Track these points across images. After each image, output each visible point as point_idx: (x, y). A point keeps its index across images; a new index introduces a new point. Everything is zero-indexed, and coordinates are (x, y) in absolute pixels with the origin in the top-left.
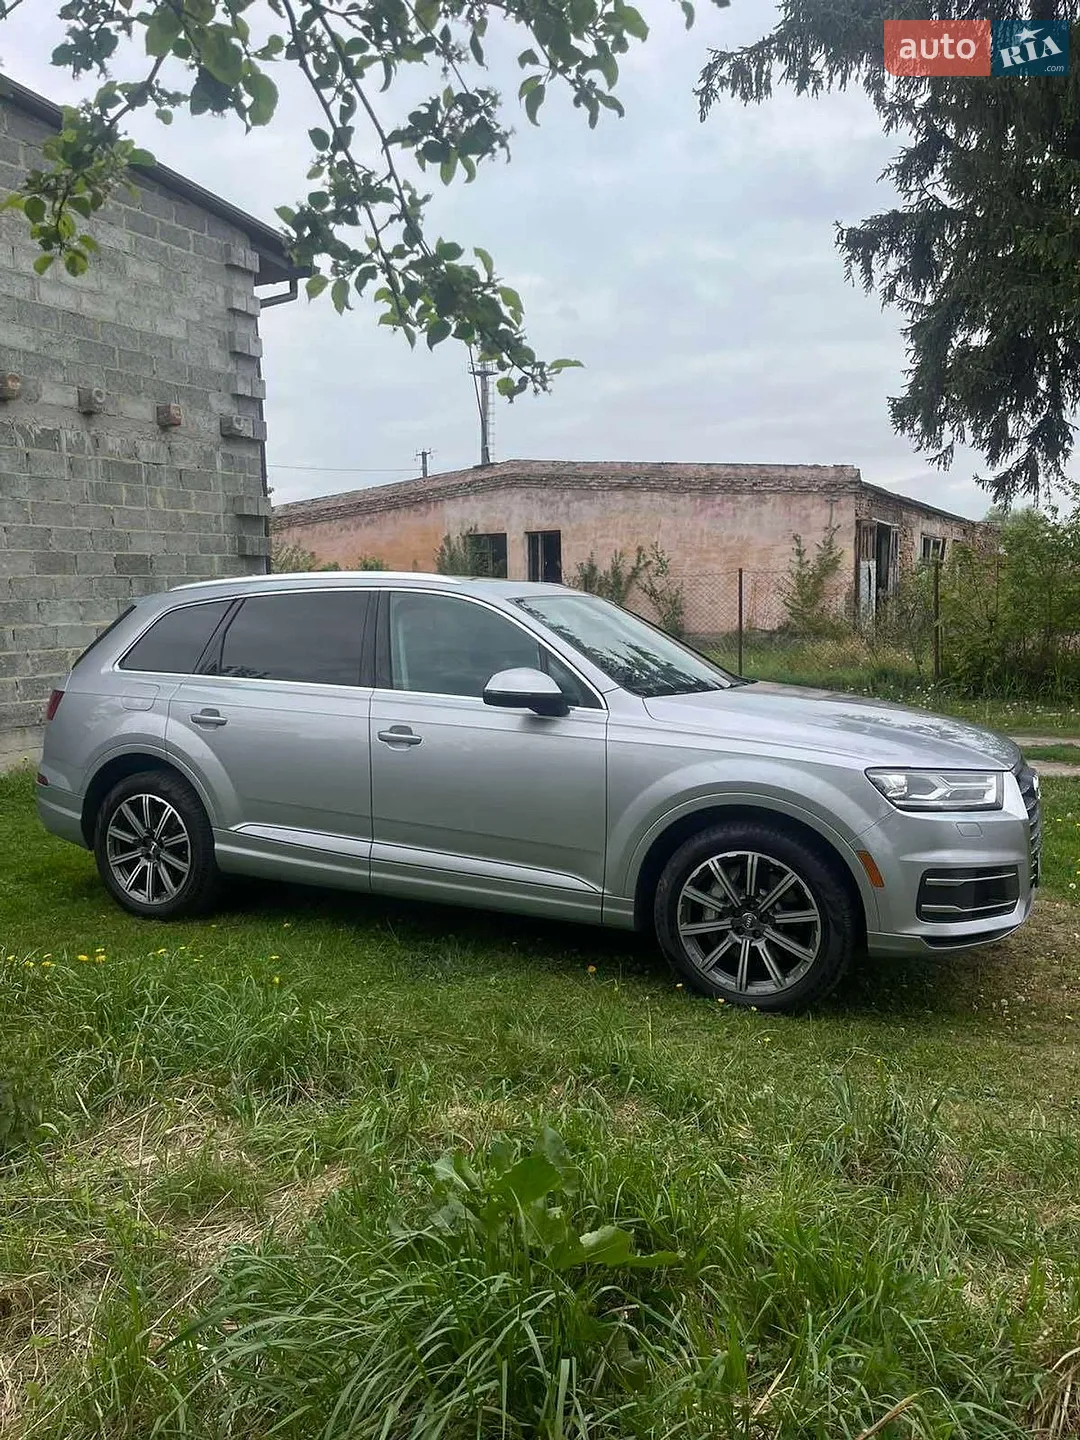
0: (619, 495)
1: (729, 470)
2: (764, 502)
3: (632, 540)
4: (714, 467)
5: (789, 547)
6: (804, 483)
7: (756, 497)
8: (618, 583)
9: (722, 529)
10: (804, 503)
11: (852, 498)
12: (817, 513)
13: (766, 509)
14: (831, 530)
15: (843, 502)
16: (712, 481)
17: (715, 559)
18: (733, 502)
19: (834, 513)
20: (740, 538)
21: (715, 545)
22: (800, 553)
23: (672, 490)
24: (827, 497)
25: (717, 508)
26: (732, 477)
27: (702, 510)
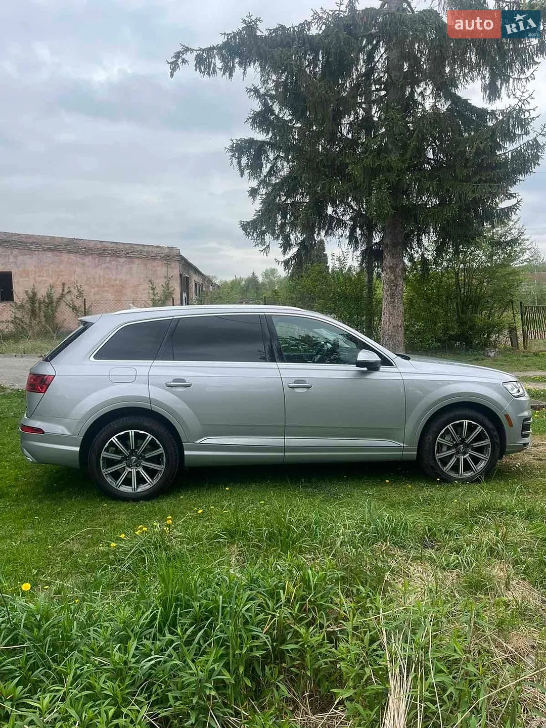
0: (49, 254)
1: (113, 245)
2: (133, 262)
3: (58, 278)
4: (104, 243)
5: (147, 286)
6: (153, 254)
7: (128, 260)
8: (51, 302)
9: (111, 275)
10: (154, 264)
11: (177, 263)
12: (161, 270)
13: (135, 266)
14: (168, 278)
15: (173, 265)
16: (104, 250)
17: (107, 291)
18: (116, 261)
19: (169, 270)
20: (121, 280)
21: (108, 283)
22: (153, 289)
23: (81, 253)
24: (165, 262)
25: (108, 264)
26: (115, 249)
27: (98, 266)
